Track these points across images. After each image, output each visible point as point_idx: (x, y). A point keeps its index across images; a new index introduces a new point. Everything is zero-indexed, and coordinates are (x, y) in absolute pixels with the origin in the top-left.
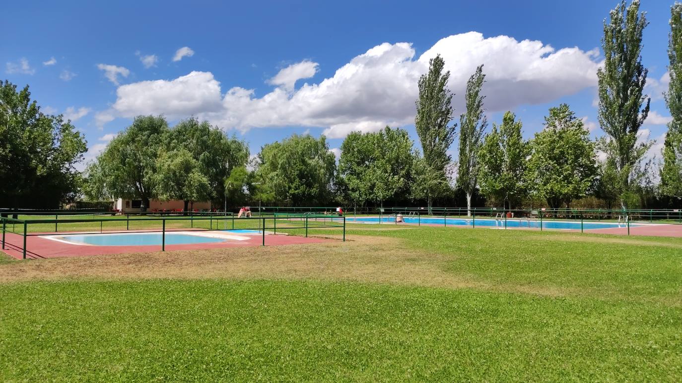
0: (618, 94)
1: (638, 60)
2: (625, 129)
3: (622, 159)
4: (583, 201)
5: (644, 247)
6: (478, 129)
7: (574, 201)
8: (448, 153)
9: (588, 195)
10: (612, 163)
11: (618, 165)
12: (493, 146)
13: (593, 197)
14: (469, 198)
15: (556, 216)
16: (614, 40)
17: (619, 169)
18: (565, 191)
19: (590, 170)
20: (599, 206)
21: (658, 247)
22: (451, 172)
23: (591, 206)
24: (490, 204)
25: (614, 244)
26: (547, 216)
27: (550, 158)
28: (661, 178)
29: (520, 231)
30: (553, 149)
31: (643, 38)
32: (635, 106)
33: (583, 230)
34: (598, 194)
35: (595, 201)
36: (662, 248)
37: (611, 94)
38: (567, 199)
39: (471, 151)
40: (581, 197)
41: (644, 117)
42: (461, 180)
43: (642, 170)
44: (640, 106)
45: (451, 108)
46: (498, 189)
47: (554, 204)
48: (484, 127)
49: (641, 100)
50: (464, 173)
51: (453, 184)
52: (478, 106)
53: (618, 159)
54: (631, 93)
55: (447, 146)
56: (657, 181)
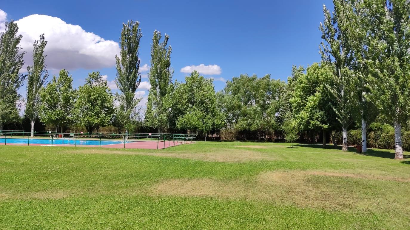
0: (127, 69)
1: (137, 54)
2: (129, 89)
3: (127, 105)
4: (106, 128)
5: (129, 156)
6: (42, 78)
7: (101, 128)
8: (19, 92)
9: (109, 124)
10: (122, 107)
11: (125, 109)
12: (52, 91)
13: (112, 126)
14: (33, 124)
15: (90, 136)
16: (126, 40)
17: (126, 111)
18: (96, 121)
19: (111, 110)
20: (114, 131)
21: (136, 155)
22: (20, 105)
23: (110, 131)
24: (49, 129)
25: (114, 154)
26: (85, 136)
27: (88, 101)
28: (145, 117)
29: (61, 147)
30: (90, 96)
31: (140, 42)
32: (135, 77)
33: (101, 146)
34: (114, 124)
35: (113, 128)
36: (138, 155)
37: (123, 70)
38: (97, 126)
39: (36, 92)
40: (105, 126)
41: (139, 84)
42: (27, 111)
43: (137, 112)
44: (137, 78)
45: (23, 61)
46: (54, 119)
47: (90, 129)
48: (46, 77)
49: (137, 75)
50: (30, 107)
51: (22, 114)
52: (42, 63)
53: (125, 105)
54: (133, 70)
55: (18, 86)
56: (143, 119)
